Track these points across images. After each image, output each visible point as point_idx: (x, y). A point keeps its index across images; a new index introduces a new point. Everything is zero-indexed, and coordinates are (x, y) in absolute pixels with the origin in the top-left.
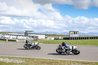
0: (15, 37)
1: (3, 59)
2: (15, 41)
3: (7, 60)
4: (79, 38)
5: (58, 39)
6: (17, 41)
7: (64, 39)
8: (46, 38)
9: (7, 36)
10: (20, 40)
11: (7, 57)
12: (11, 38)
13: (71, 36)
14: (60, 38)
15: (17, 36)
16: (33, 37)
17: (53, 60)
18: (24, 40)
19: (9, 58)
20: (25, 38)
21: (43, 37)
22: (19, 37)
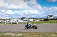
0: (16, 21)
1: (10, 34)
2: (16, 23)
3: (13, 35)
4: (54, 19)
5: (41, 21)
6: (17, 23)
7: (45, 20)
8: (34, 20)
9: (11, 21)
10: (19, 22)
11: (12, 33)
12: (14, 21)
13: (49, 18)
14: (42, 20)
15: (17, 20)
16: (26, 20)
17: (39, 33)
18: (21, 22)
19: (14, 33)
20: (22, 21)
21: (32, 20)
22: (18, 21)
